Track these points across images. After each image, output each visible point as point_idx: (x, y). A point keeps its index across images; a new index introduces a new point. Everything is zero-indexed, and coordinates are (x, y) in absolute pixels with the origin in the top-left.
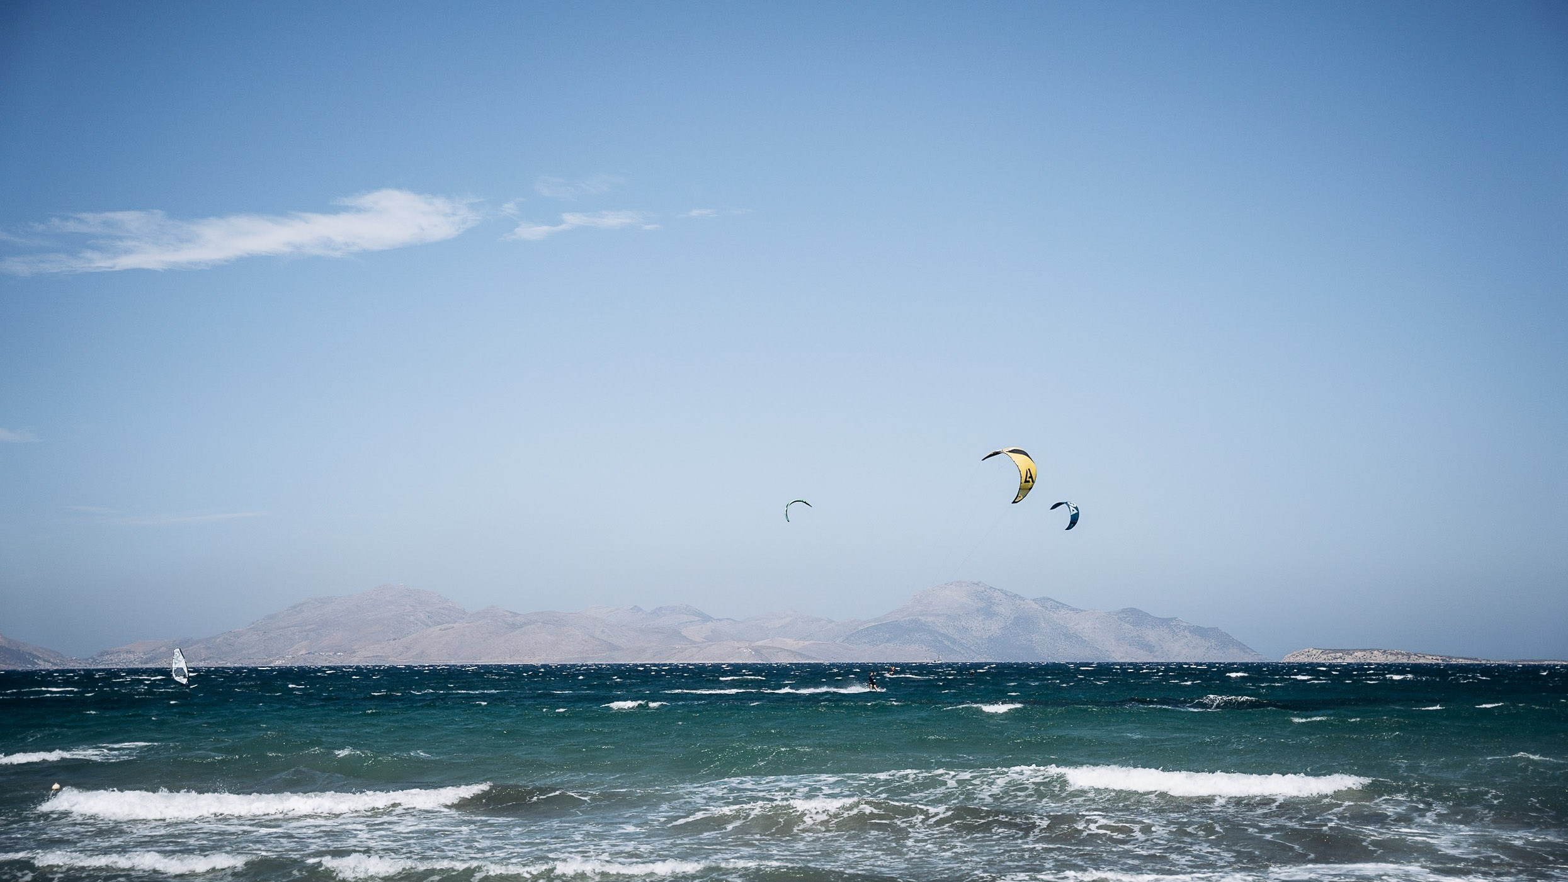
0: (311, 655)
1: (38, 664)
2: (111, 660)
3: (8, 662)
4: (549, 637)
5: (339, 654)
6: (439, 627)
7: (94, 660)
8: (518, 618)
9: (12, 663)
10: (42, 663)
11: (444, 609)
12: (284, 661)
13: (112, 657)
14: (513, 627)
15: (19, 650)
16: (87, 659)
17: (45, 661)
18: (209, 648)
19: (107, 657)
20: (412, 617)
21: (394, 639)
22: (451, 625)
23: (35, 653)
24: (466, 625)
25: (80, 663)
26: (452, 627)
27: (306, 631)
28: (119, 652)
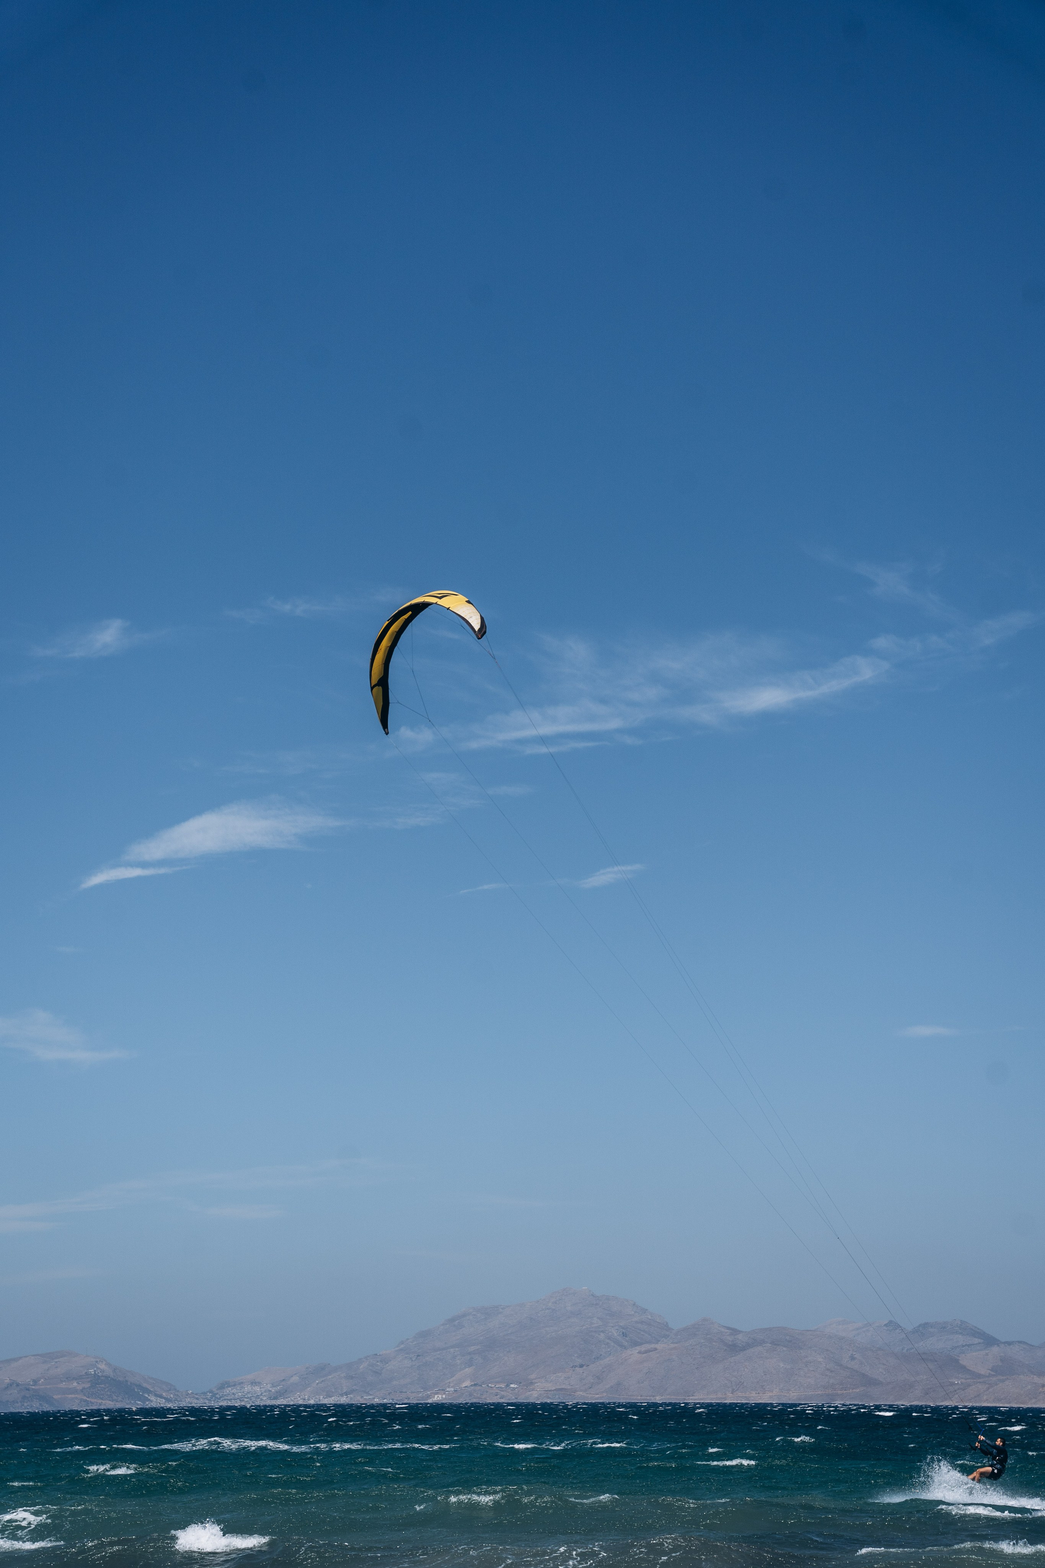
0: (478, 1388)
1: (149, 1400)
2: (233, 1394)
3: (115, 1398)
4: (782, 1365)
5: (512, 1386)
6: (638, 1348)
7: (214, 1395)
8: (740, 1337)
9: (120, 1399)
10: (152, 1398)
11: (642, 1322)
12: (444, 1396)
13: (234, 1391)
14: (734, 1348)
15: (127, 1381)
16: (205, 1393)
17: (156, 1395)
18: (352, 1378)
19: (228, 1390)
20: (602, 1334)
21: (581, 1366)
22: (653, 1346)
23: (145, 1385)
24: (672, 1346)
25: (197, 1399)
26: (656, 1349)
27: (469, 1354)
28: (242, 1383)
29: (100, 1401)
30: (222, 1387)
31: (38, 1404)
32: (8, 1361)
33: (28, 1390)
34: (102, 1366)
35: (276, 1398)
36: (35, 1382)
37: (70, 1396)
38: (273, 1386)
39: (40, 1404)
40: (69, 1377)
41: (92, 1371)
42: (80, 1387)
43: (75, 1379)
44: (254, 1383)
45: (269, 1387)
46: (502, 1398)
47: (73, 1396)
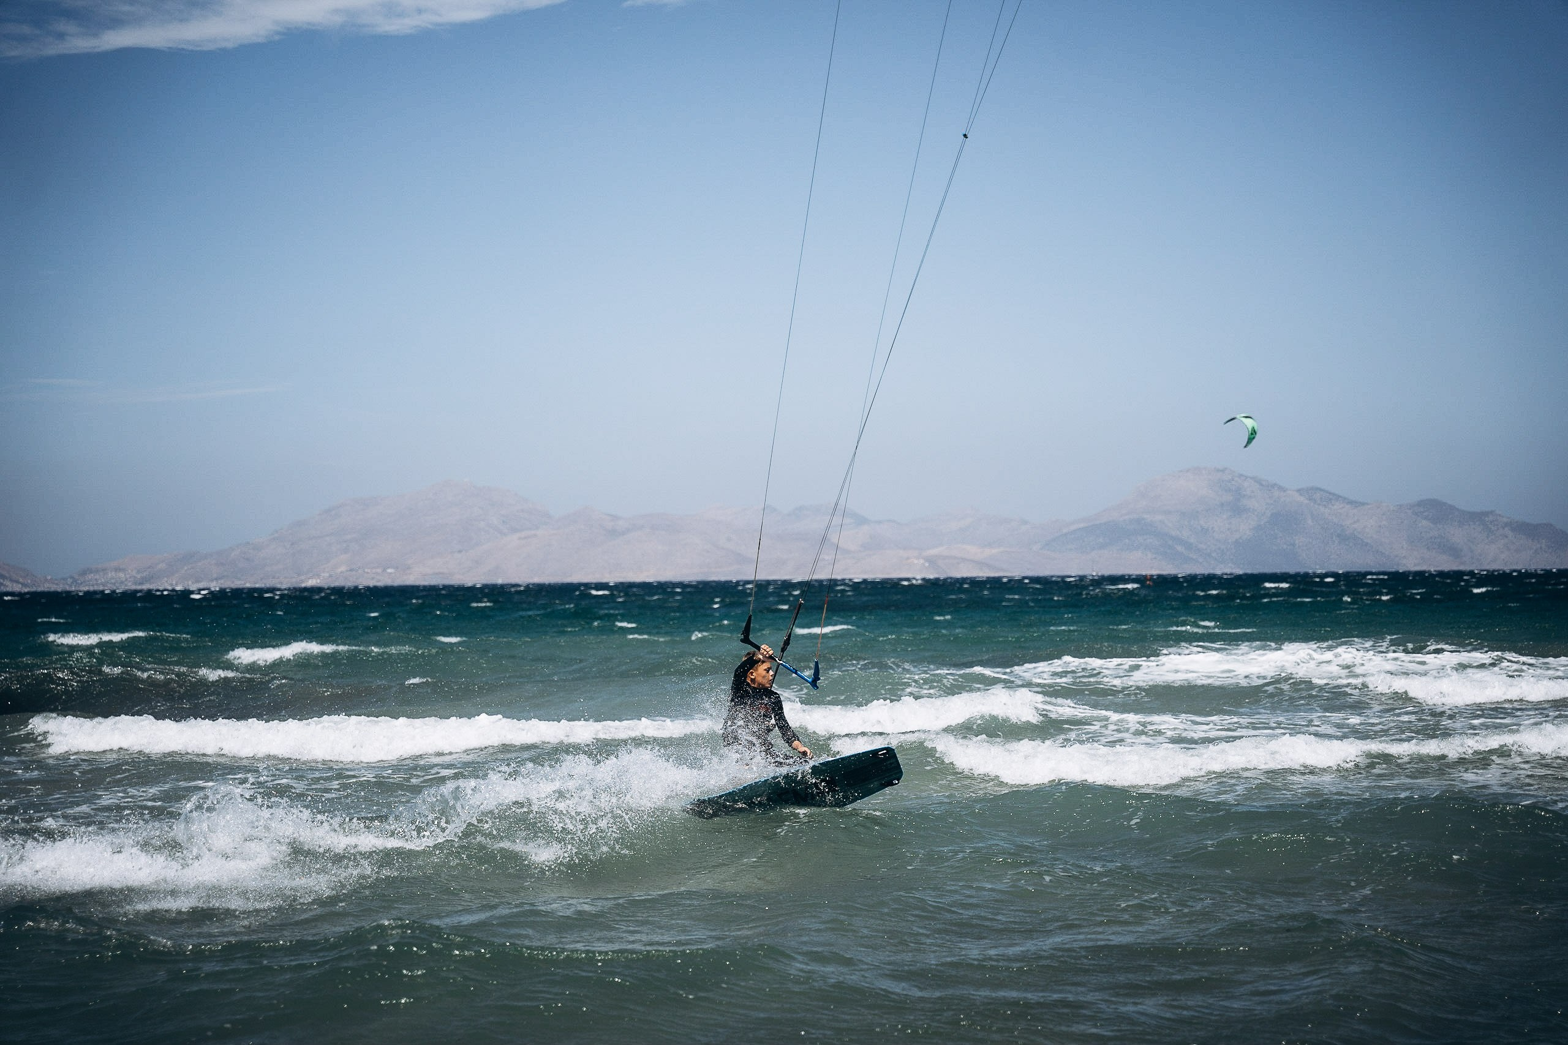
0: (354, 573)
2: (96, 579)
4: (659, 547)
5: (389, 571)
6: (518, 535)
7: (75, 581)
8: (619, 523)
10: (7, 583)
11: (522, 511)
12: (319, 581)
13: (97, 577)
14: (614, 533)
16: (64, 579)
17: (12, 581)
18: (222, 564)
19: (90, 576)
20: (482, 523)
21: (460, 551)
22: (532, 532)
24: (552, 532)
25: (57, 584)
26: (535, 535)
27: (345, 541)
28: (105, 569)
30: (84, 573)
35: (141, 584)
38: (138, 572)
44: (118, 569)
45: (134, 573)
46: (378, 581)
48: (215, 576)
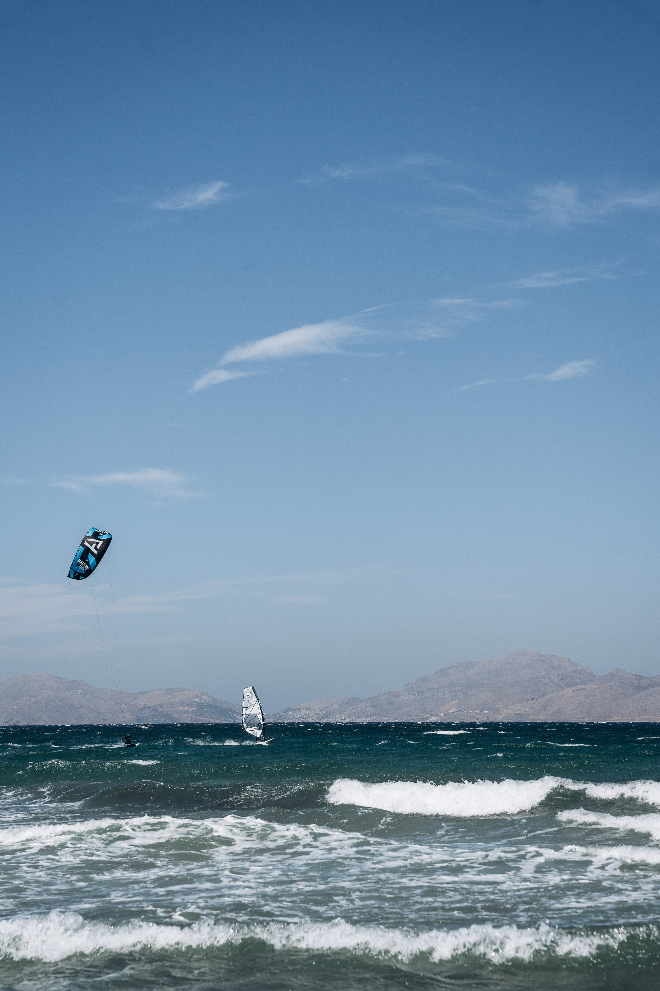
0: (461, 713)
1: (237, 718)
2: (294, 715)
3: (214, 717)
5: (485, 712)
6: (572, 688)
7: (281, 716)
8: (644, 681)
9: (218, 717)
10: (239, 717)
11: (575, 672)
12: (438, 718)
13: (294, 714)
14: (639, 688)
15: (222, 707)
16: (274, 715)
18: (374, 706)
19: (290, 713)
20: (547, 680)
21: (533, 699)
22: (583, 687)
23: (234, 709)
24: (597, 686)
25: (270, 718)
26: (584, 689)
27: (454, 691)
28: (300, 709)
29: (205, 719)
30: (286, 711)
31: (163, 720)
32: (143, 693)
33: (157, 711)
34: (205, 697)
35: (322, 718)
36: (161, 706)
37: (184, 715)
38: (320, 711)
39: (165, 720)
40: (183, 704)
41: (198, 700)
42: (191, 710)
43: (187, 705)
44: (307, 709)
45: (318, 711)
46: (477, 719)
47: (186, 715)
48: (369, 714)
